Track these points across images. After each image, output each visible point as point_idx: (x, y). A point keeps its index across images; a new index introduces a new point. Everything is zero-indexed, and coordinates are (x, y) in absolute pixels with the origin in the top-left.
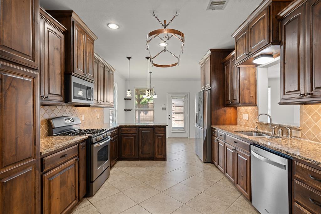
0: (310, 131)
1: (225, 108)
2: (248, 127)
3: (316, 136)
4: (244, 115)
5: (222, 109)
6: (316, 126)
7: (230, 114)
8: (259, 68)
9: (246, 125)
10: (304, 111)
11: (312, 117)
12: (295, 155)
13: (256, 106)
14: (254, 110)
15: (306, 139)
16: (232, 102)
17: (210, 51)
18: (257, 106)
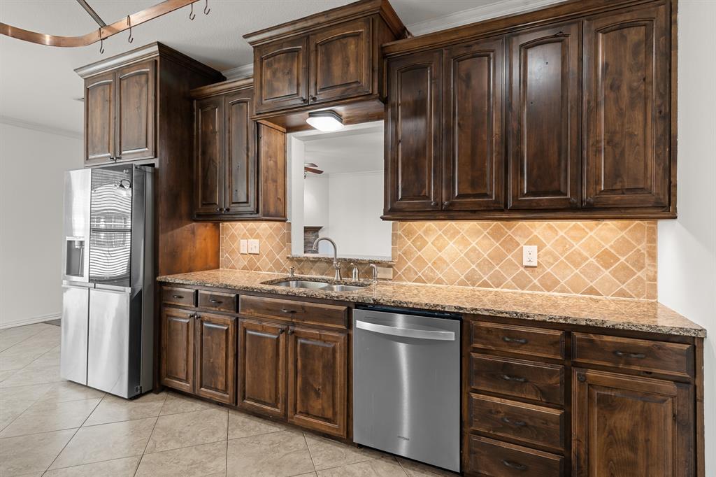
0: (409, 267)
1: (194, 224)
2: (258, 269)
3: (420, 274)
4: (243, 242)
5: (187, 226)
6: (419, 258)
7: (205, 239)
8: (293, 139)
9: (251, 267)
10: (399, 232)
11: (414, 242)
12: (476, 310)
13: (285, 221)
14: (279, 229)
15: (403, 280)
16: (228, 210)
17: (156, 48)
18: (288, 221)
